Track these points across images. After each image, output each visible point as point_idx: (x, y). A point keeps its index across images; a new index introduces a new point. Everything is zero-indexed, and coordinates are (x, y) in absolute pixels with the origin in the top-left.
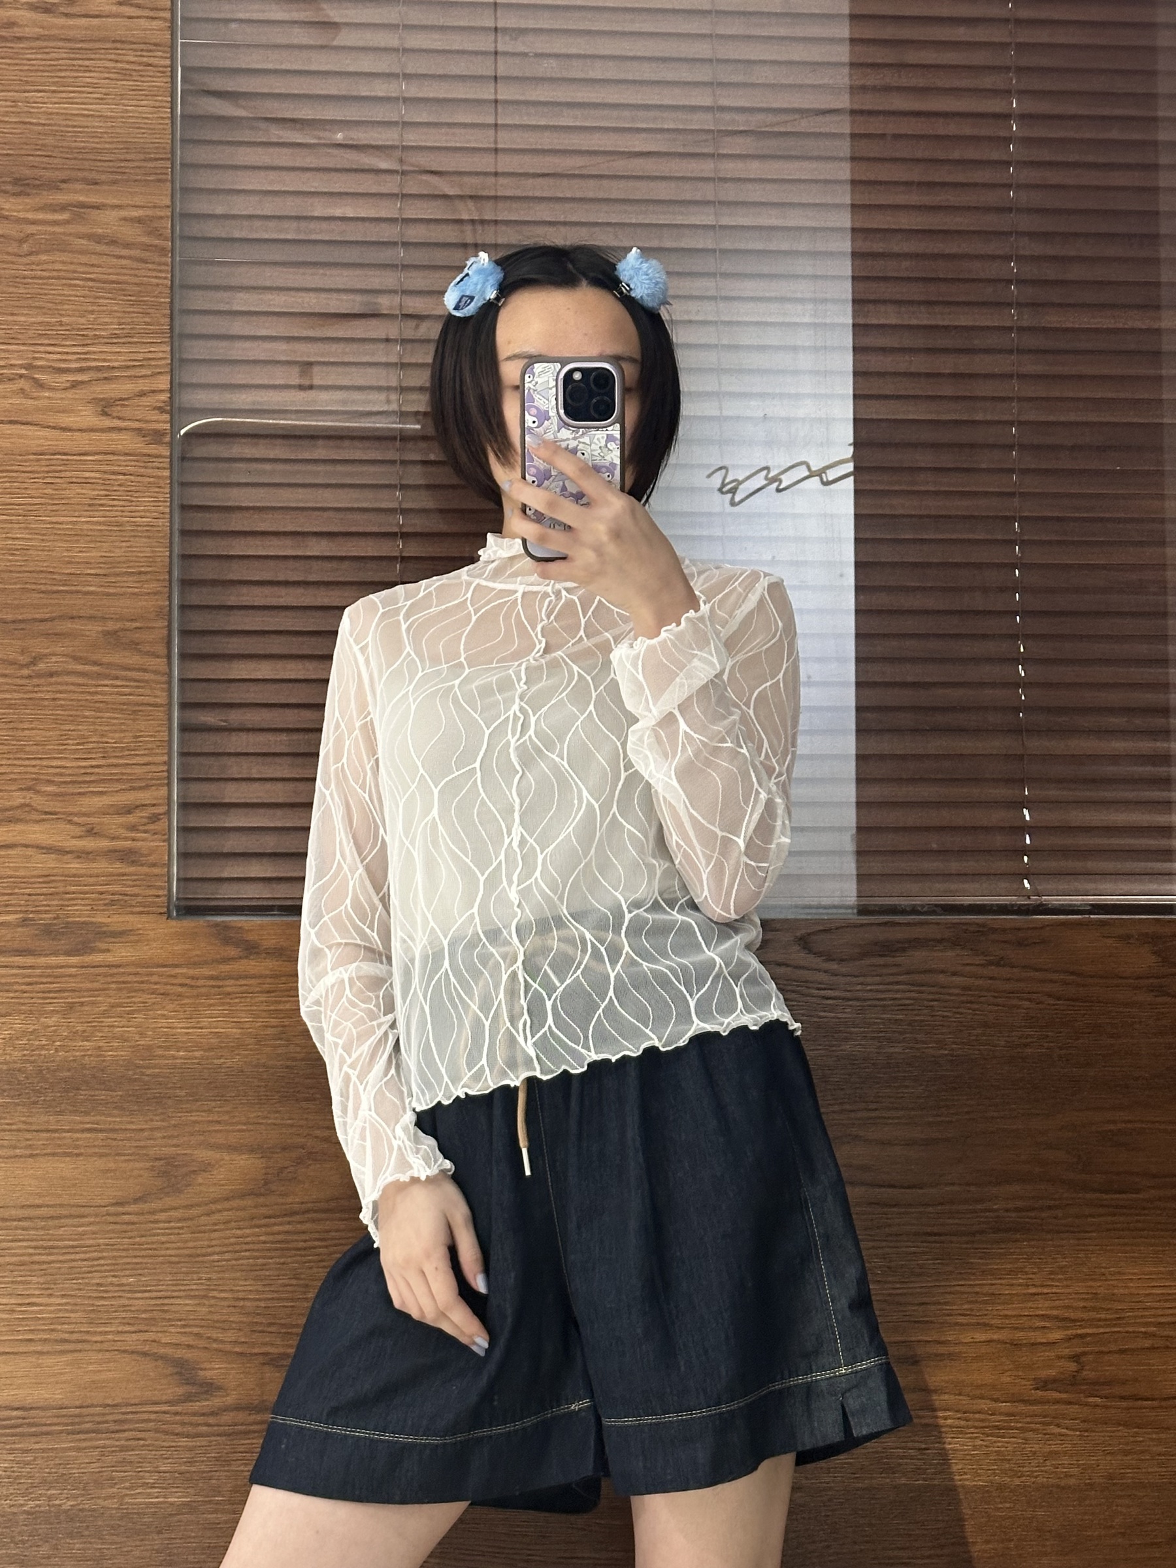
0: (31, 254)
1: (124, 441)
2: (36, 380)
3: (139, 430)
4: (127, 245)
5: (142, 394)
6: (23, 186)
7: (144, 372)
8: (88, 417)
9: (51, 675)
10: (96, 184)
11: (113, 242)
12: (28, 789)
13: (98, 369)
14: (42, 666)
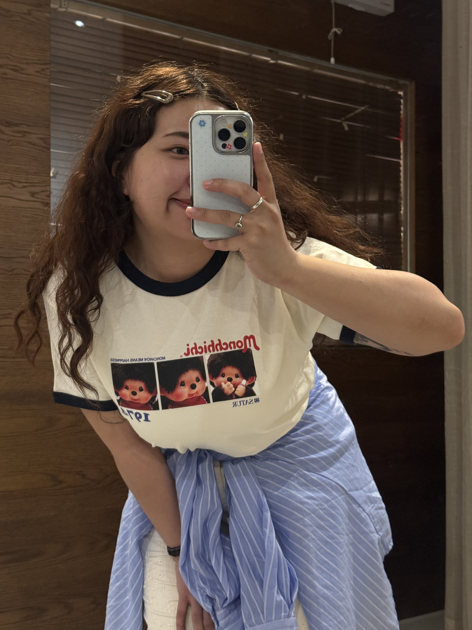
0: (11, 145)
1: (38, 205)
2: (13, 185)
3: (42, 202)
4: (39, 146)
5: (43, 191)
6: (8, 124)
7: (43, 185)
8: (28, 197)
9: (18, 274)
10: (29, 126)
11: (34, 144)
12: (11, 309)
13: (31, 183)
14: (15, 272)
